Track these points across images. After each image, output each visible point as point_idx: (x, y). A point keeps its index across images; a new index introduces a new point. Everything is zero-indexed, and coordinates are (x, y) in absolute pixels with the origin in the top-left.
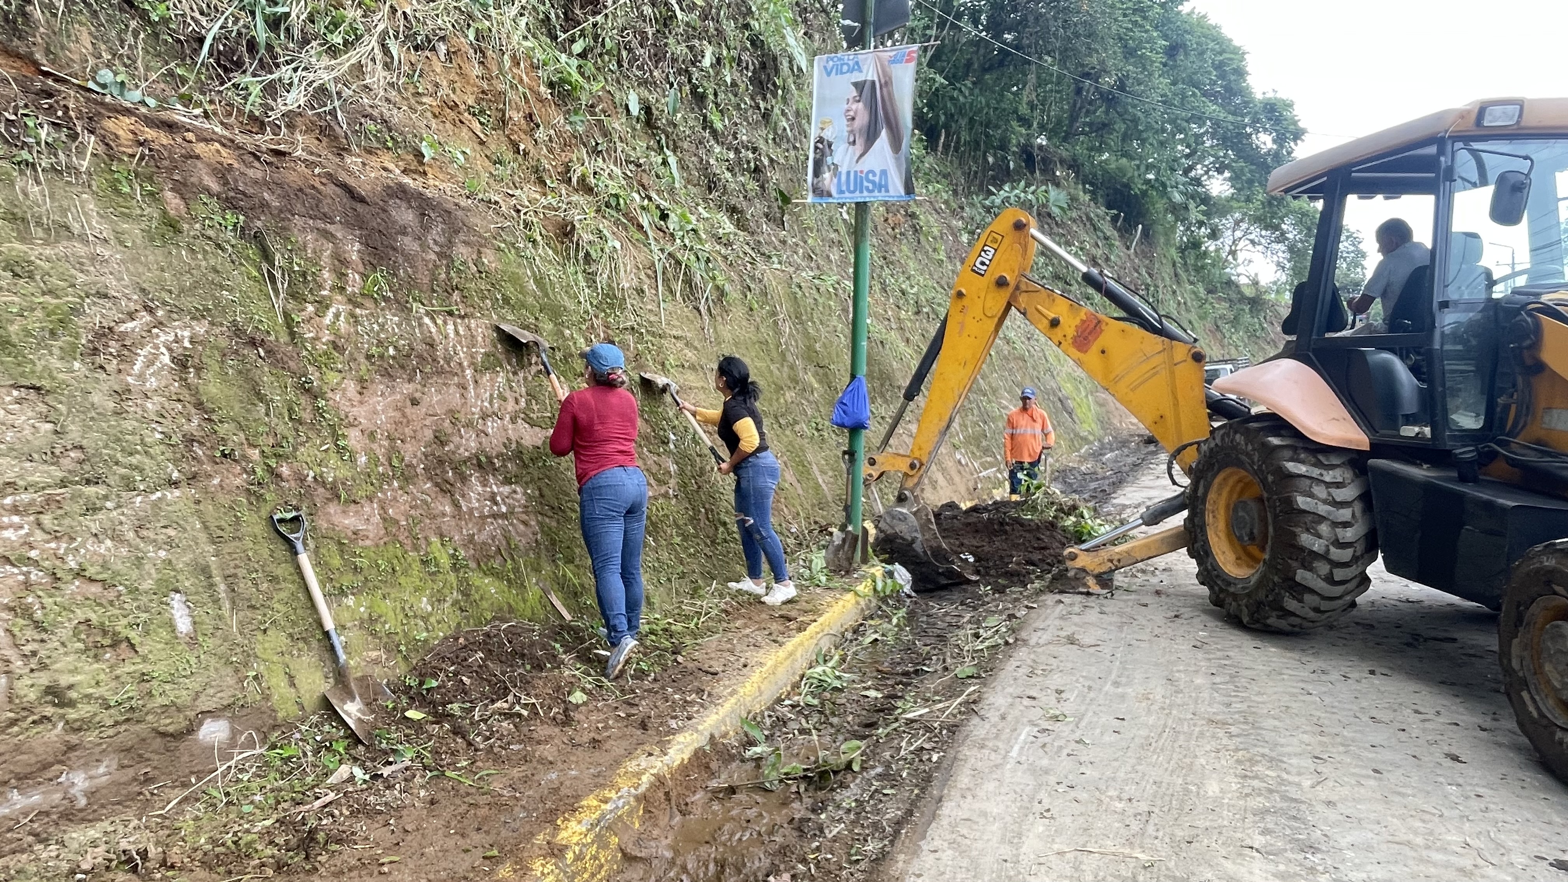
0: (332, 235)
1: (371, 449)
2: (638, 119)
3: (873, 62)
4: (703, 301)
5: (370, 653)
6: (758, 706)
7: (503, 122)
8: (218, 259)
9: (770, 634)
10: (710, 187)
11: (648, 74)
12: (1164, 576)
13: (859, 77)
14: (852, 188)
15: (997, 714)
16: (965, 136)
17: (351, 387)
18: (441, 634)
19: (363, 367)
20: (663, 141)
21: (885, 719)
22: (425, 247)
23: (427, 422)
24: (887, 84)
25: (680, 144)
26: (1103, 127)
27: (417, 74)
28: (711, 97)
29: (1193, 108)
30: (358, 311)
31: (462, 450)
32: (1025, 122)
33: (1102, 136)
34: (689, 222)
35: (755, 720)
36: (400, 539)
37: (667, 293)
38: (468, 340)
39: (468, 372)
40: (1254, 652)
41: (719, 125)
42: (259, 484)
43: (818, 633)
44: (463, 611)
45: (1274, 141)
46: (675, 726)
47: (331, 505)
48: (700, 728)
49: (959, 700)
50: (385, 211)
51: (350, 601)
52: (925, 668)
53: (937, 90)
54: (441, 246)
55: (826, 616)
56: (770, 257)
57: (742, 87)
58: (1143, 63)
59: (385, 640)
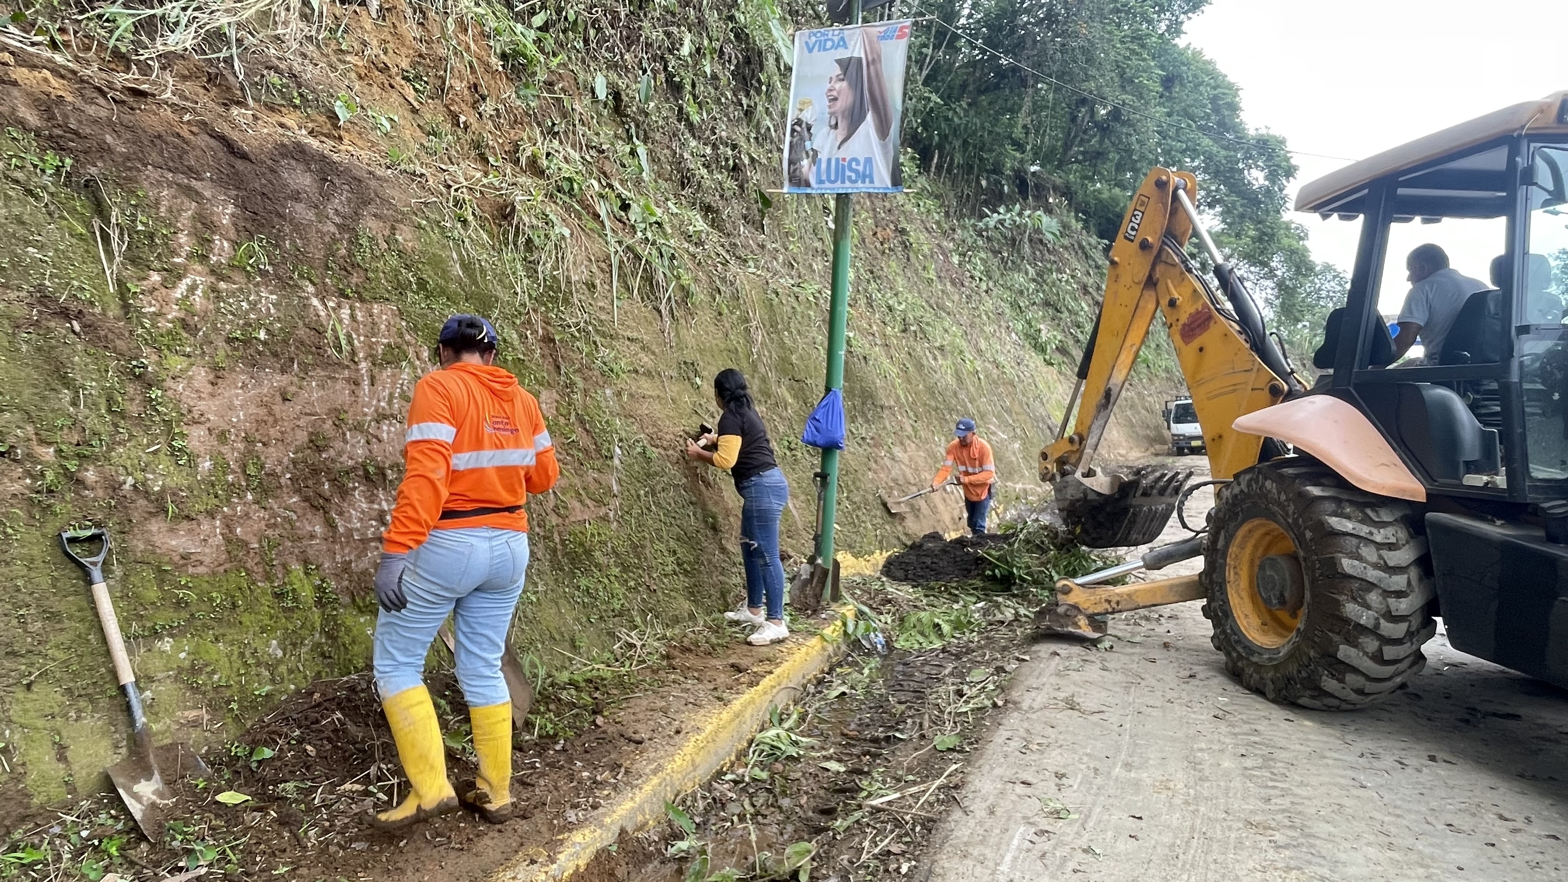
0: (197, 193)
1: (220, 453)
2: (605, 105)
3: (860, 38)
4: (664, 301)
5: (186, 713)
6: (690, 784)
7: (441, 90)
8: (28, 209)
9: (715, 689)
10: (683, 183)
11: (618, 57)
12: (1171, 625)
13: (843, 54)
14: (833, 178)
15: (984, 805)
16: (958, 159)
17: (201, 375)
18: (292, 687)
19: (221, 353)
20: (633, 131)
21: (846, 804)
22: (322, 217)
23: (301, 423)
24: (875, 61)
25: (652, 134)
26: (1096, 157)
27: (341, 28)
28: (688, 87)
29: (1189, 140)
30: (222, 285)
31: (345, 458)
32: (1019, 146)
33: (1095, 165)
34: (652, 214)
35: (683, 803)
36: (248, 566)
37: (623, 290)
38: (368, 328)
39: (363, 365)
40: (1285, 725)
41: (695, 118)
42: (50, 491)
43: (773, 687)
44: (325, 657)
45: (1266, 178)
46: (573, 819)
47: (153, 520)
48: (608, 820)
49: (938, 783)
50: (273, 171)
51: (166, 645)
52: (898, 735)
53: (932, 109)
54: (344, 217)
55: (785, 666)
56: (746, 261)
57: (723, 82)
58: (1140, 93)
59: (211, 695)
